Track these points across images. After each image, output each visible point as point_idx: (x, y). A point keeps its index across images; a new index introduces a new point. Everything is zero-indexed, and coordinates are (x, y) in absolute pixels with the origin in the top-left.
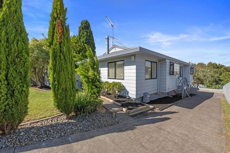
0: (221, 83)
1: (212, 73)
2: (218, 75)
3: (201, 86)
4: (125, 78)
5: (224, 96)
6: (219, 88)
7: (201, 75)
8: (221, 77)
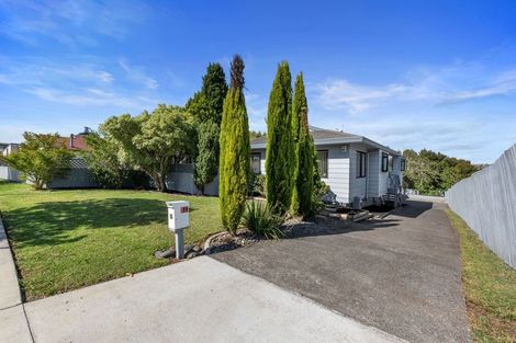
0: (443, 185)
1: (428, 170)
2: (436, 172)
3: (411, 191)
4: (330, 176)
5: (447, 206)
6: (439, 195)
7: (410, 171)
8: (443, 176)
